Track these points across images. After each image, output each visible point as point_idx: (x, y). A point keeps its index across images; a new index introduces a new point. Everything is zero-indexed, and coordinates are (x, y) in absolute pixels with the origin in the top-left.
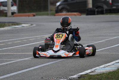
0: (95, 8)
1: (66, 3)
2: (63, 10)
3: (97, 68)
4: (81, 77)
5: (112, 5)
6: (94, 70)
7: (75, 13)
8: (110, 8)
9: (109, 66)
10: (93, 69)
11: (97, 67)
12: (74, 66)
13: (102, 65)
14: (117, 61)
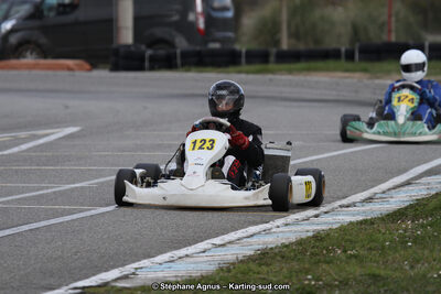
0: (143, 47)
1: (36, 23)
2: (26, 51)
3: (145, 263)
5: (206, 35)
6: (133, 271)
7: (70, 62)
8: (198, 48)
9: (187, 256)
10: (129, 269)
11: (145, 261)
12: (60, 253)
13: (162, 253)
14: (217, 241)
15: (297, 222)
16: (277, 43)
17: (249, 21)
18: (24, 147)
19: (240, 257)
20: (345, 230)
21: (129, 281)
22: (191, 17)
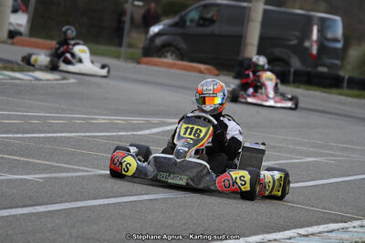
1: (179, 30)
5: (317, 60)
7: (202, 67)
9: (275, 240)
12: (171, 222)
13: (255, 234)
22: (307, 44)
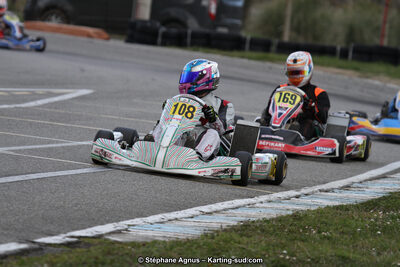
0: (158, 24)
2: (52, 14)
4: (77, 242)
5: (216, 20)
6: (126, 227)
7: (90, 30)
8: (207, 31)
9: (176, 219)
10: (123, 224)
11: (138, 219)
12: (62, 203)
13: (154, 214)
14: (205, 209)
15: (279, 200)
16: (280, 34)
17: (256, 12)
18: (40, 102)
19: (224, 226)
20: (321, 212)
21: (121, 235)
22: (205, 2)
